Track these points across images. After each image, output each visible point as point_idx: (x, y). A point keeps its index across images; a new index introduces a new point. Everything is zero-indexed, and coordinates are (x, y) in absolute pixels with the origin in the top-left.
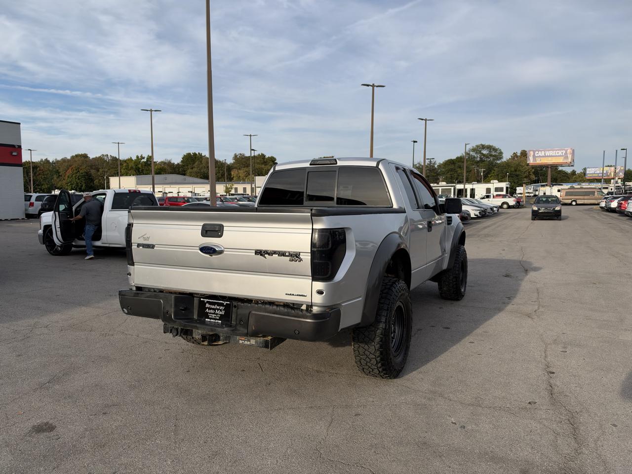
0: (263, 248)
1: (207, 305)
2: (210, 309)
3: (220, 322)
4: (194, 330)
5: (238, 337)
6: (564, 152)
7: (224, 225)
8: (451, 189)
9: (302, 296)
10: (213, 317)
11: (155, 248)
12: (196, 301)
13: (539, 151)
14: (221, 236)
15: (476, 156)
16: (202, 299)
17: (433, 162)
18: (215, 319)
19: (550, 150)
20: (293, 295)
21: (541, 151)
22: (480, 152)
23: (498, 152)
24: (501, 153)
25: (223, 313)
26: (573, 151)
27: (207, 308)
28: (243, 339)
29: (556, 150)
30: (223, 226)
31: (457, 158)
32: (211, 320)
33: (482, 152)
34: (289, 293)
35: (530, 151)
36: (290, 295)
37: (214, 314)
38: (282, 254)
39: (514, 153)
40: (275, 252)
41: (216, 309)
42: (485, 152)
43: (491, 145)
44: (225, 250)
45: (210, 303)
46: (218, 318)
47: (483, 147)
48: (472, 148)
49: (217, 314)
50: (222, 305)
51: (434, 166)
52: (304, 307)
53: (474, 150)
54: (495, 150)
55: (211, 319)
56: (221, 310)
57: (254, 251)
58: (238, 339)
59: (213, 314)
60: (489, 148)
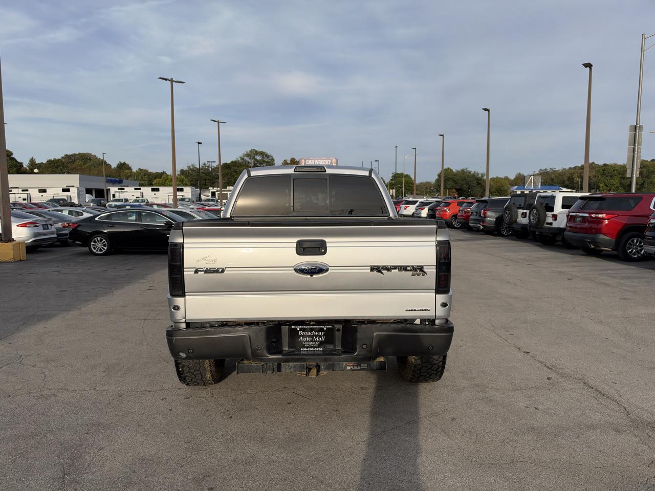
0: (380, 263)
1: (301, 333)
2: (303, 336)
3: (321, 349)
4: (282, 364)
5: (344, 364)
6: (330, 161)
7: (327, 241)
8: (227, 194)
9: (425, 310)
10: (311, 345)
11: (225, 272)
12: (285, 329)
13: (309, 160)
14: (324, 253)
15: (250, 161)
16: (293, 327)
17: (208, 165)
18: (314, 347)
19: (319, 159)
20: (415, 310)
21: (311, 160)
22: (254, 158)
23: (270, 158)
24: (273, 159)
25: (323, 339)
26: (337, 160)
27: (301, 336)
28: (352, 364)
29: (324, 159)
30: (325, 242)
31: (232, 162)
32: (309, 349)
33: (256, 157)
34: (410, 309)
35: (302, 159)
36: (412, 310)
37: (312, 341)
38: (403, 268)
39: (285, 161)
40: (395, 267)
41: (314, 335)
42: (258, 158)
43: (264, 151)
44: (330, 268)
45: (303, 330)
46: (317, 345)
47: (257, 153)
48: (246, 153)
49: (315, 341)
50: (322, 330)
51: (208, 169)
52: (418, 322)
53: (247, 155)
54: (268, 156)
55: (307, 348)
56: (320, 336)
57: (369, 268)
58: (344, 365)
59: (310, 342)
60: (262, 154)
